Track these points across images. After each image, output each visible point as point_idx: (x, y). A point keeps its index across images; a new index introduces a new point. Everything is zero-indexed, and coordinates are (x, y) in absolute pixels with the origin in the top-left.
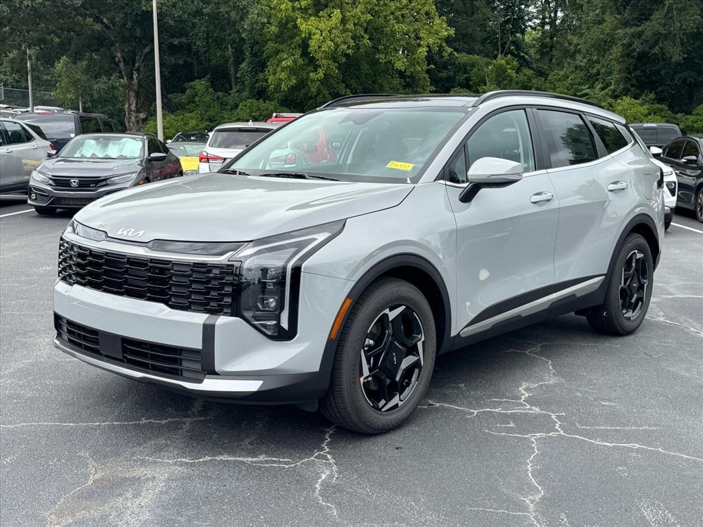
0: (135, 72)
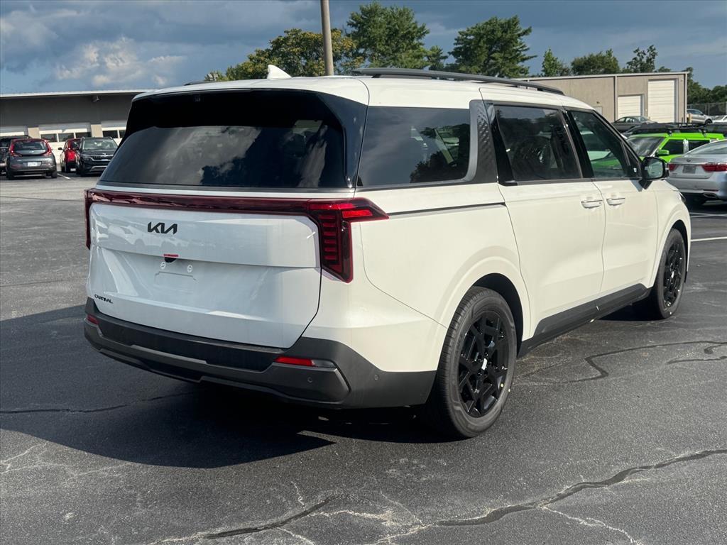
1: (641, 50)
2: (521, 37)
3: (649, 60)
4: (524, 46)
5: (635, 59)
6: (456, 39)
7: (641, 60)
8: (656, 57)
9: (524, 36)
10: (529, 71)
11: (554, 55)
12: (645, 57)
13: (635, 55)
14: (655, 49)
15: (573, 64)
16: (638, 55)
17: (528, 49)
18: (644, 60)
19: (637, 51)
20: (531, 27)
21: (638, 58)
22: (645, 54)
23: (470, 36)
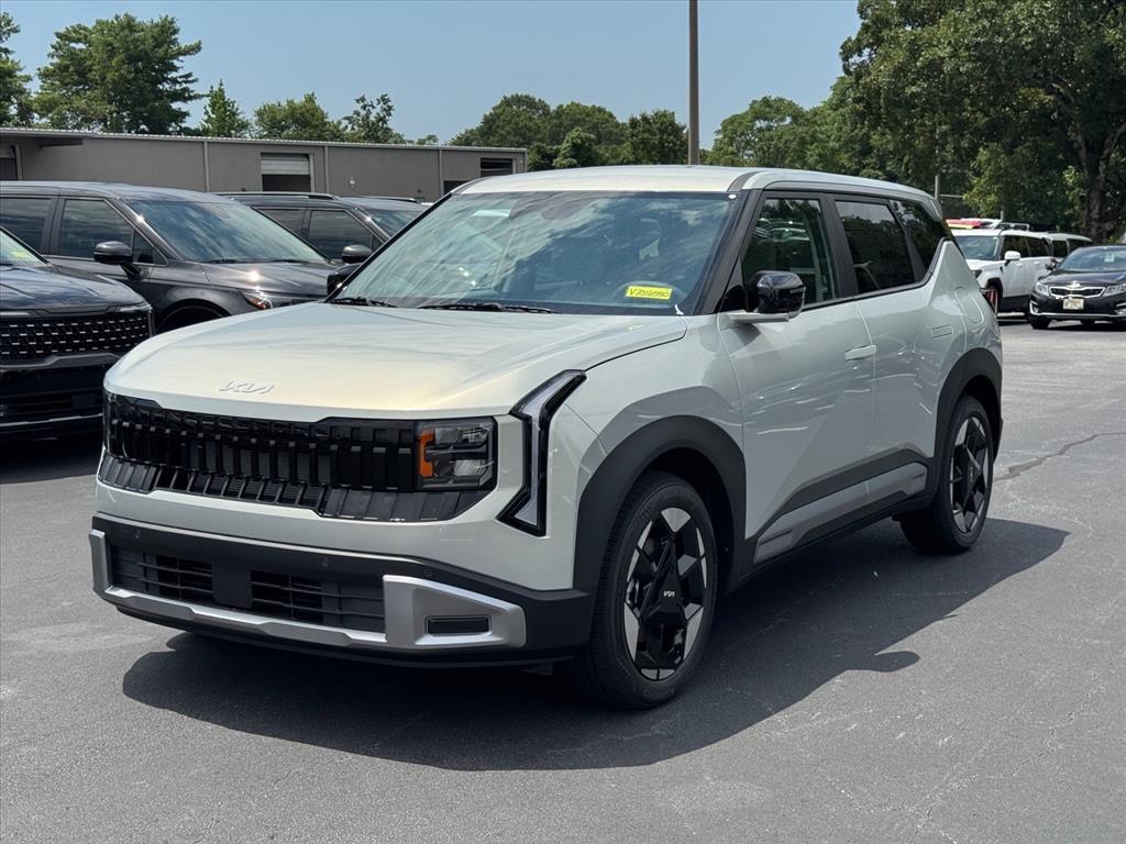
0: (1101, 163)
1: (368, 101)
2: (181, 58)
3: (380, 119)
4: (189, 75)
5: (357, 113)
6: (53, 47)
7: (368, 117)
8: (391, 112)
9: (188, 57)
10: (188, 119)
11: (228, 96)
12: (375, 112)
13: (358, 107)
14: (388, 101)
15: (260, 114)
16: (364, 107)
18: (372, 118)
20: (200, 42)
21: (363, 113)
22: (374, 107)
23: (78, 41)
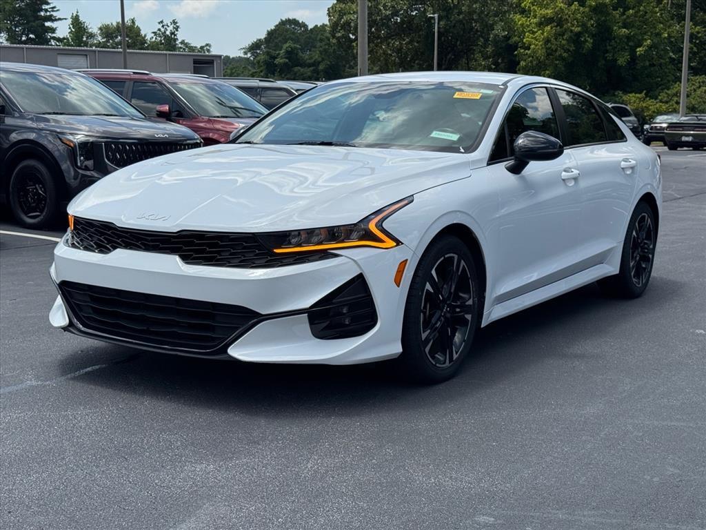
1: (165, 23)
3: (172, 33)
4: (54, 7)
5: (159, 30)
7: (165, 32)
8: (179, 29)
10: (57, 32)
11: (81, 19)
12: (169, 29)
13: (160, 26)
14: (176, 23)
15: (100, 29)
17: (58, 10)
18: (168, 33)
19: (162, 22)
21: (163, 30)
22: (168, 27)
